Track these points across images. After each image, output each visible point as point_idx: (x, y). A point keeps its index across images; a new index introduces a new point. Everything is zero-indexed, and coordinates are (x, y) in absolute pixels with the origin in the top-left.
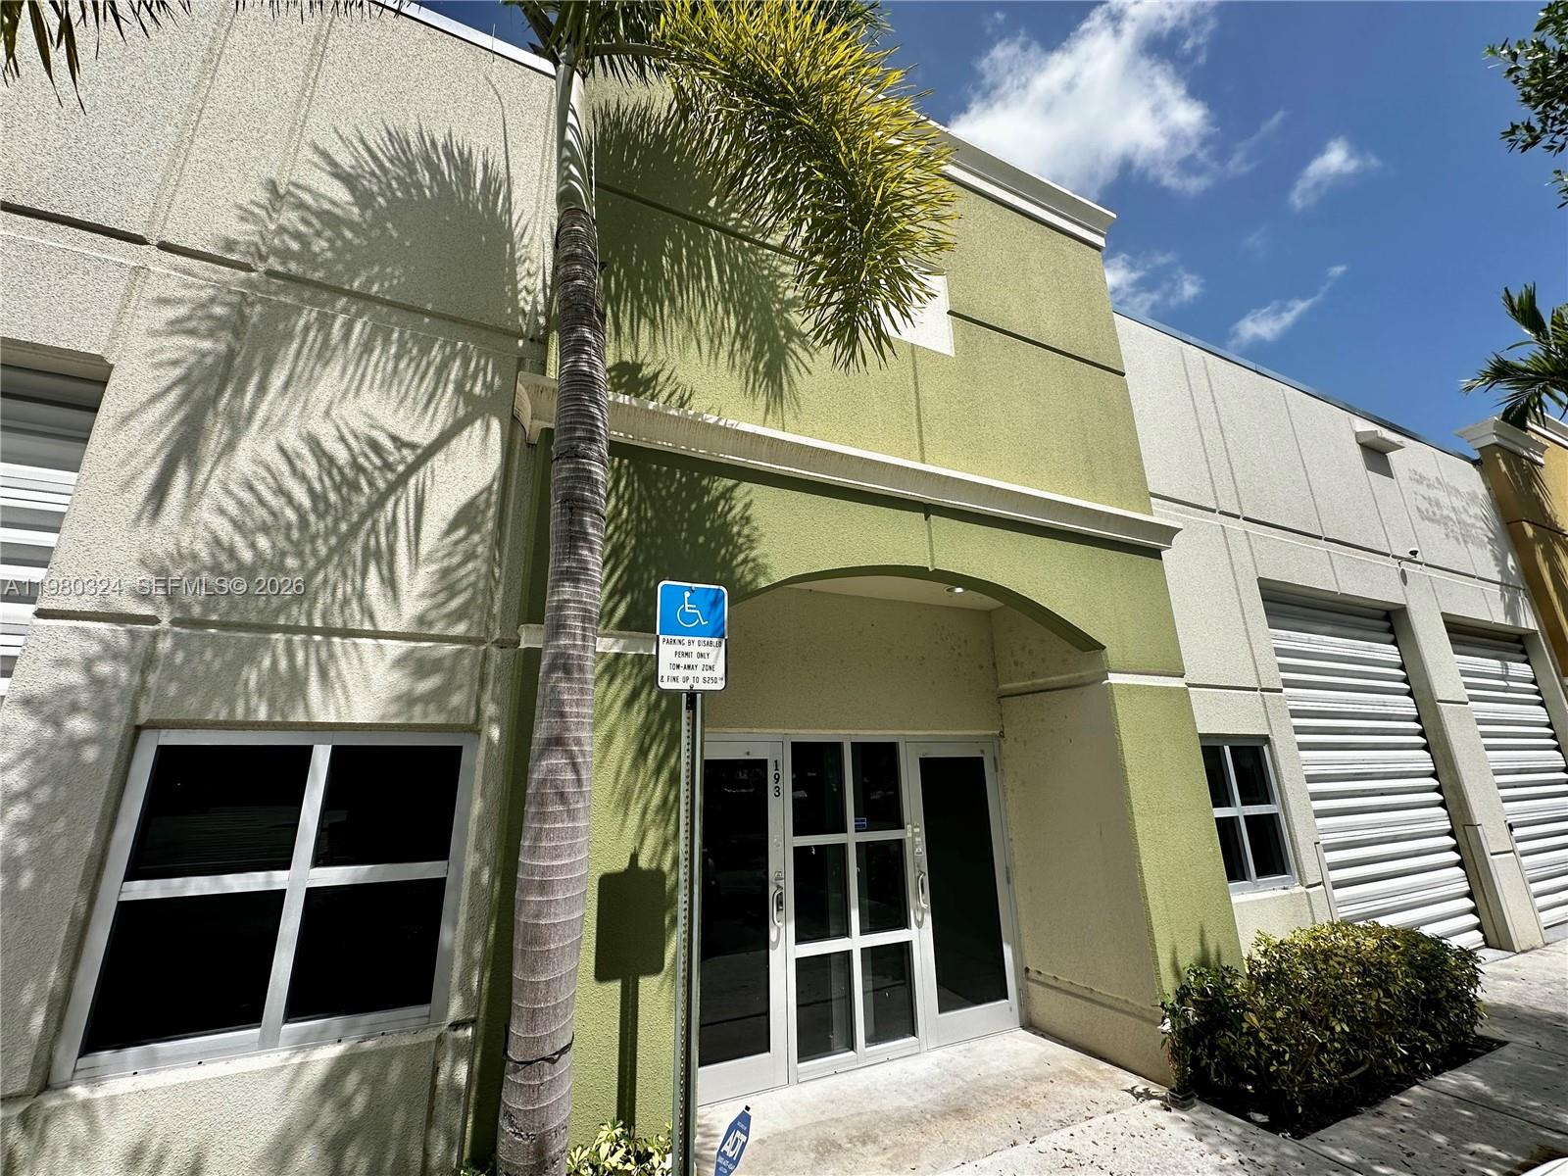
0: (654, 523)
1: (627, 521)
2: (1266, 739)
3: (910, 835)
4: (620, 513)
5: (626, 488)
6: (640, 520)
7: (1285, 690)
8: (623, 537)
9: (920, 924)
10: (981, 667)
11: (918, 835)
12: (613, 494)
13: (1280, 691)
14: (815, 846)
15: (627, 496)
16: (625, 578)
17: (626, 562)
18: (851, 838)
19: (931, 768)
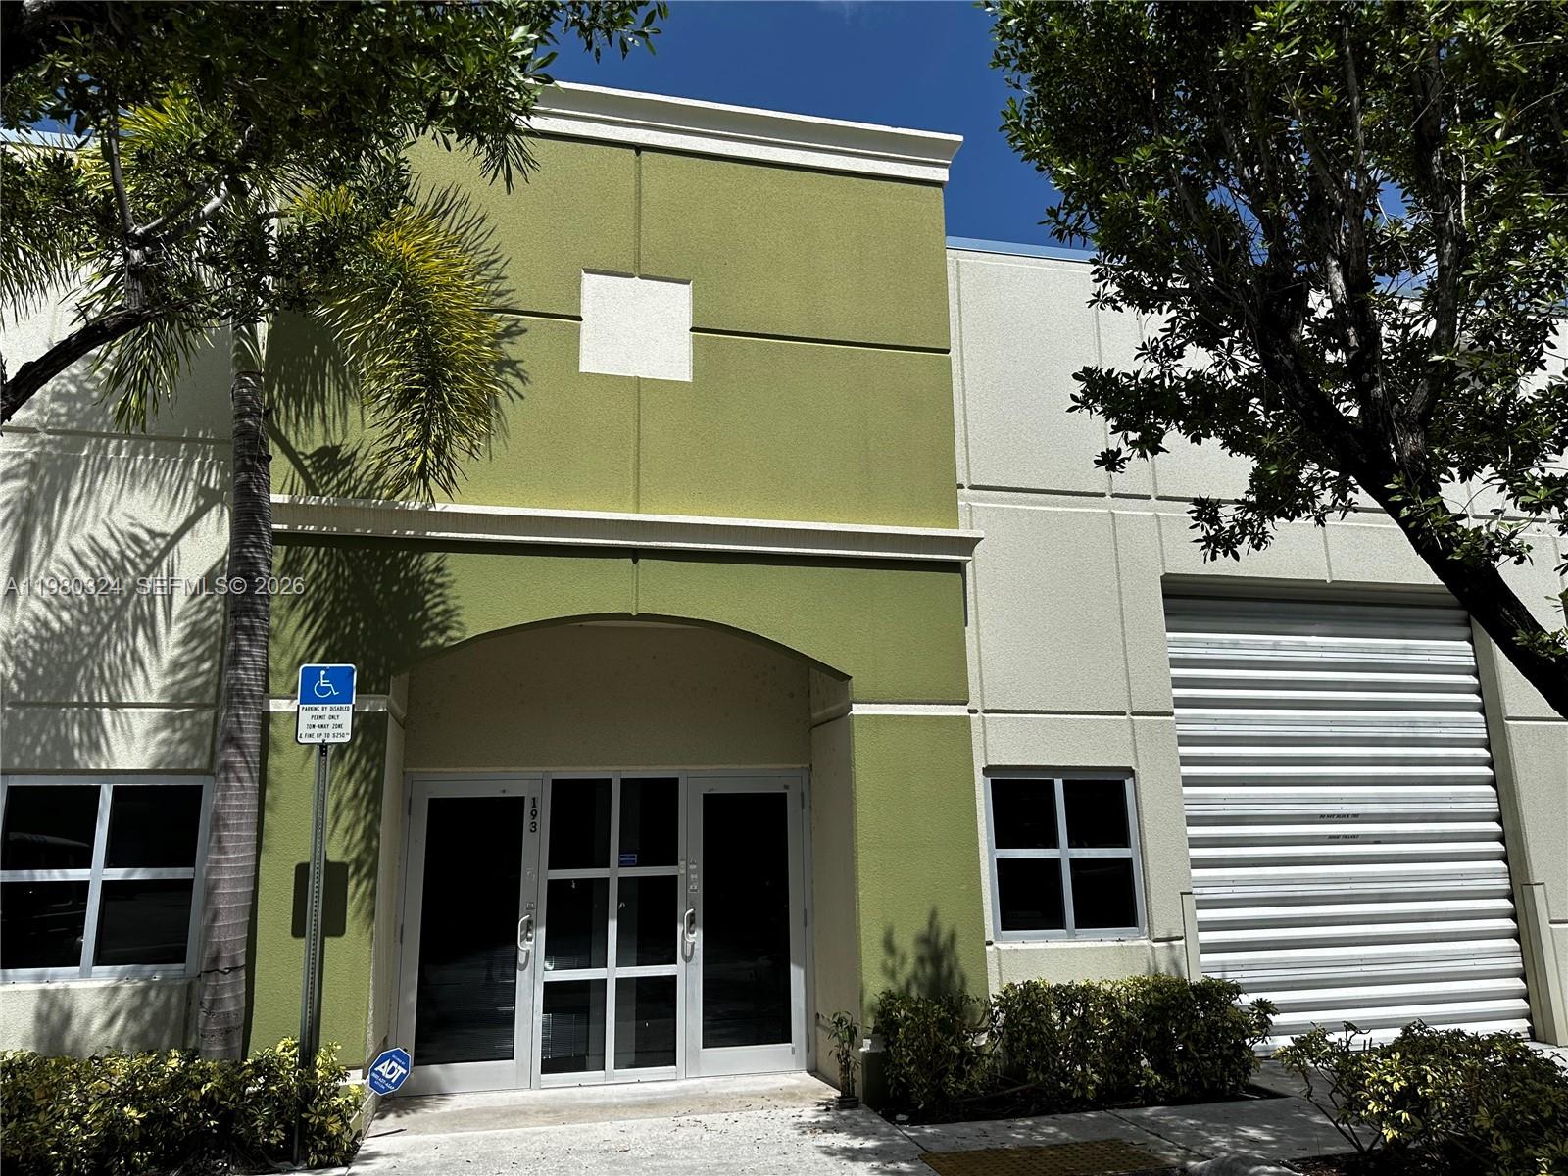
0: (351, 580)
1: (326, 581)
2: (1130, 772)
3: (683, 872)
4: (321, 574)
5: (325, 554)
6: (337, 577)
7: (1178, 711)
8: (322, 594)
9: (687, 959)
10: (792, 695)
11: (694, 872)
12: (315, 560)
13: (1172, 714)
14: (576, 880)
15: (326, 561)
16: (325, 625)
17: (325, 614)
18: (614, 874)
19: (715, 805)
